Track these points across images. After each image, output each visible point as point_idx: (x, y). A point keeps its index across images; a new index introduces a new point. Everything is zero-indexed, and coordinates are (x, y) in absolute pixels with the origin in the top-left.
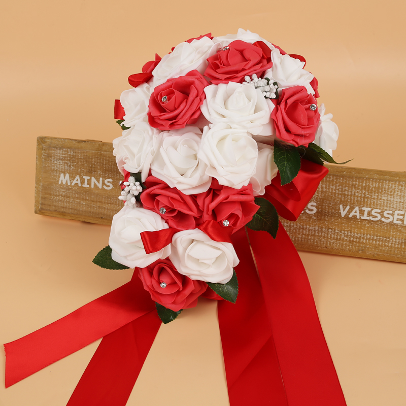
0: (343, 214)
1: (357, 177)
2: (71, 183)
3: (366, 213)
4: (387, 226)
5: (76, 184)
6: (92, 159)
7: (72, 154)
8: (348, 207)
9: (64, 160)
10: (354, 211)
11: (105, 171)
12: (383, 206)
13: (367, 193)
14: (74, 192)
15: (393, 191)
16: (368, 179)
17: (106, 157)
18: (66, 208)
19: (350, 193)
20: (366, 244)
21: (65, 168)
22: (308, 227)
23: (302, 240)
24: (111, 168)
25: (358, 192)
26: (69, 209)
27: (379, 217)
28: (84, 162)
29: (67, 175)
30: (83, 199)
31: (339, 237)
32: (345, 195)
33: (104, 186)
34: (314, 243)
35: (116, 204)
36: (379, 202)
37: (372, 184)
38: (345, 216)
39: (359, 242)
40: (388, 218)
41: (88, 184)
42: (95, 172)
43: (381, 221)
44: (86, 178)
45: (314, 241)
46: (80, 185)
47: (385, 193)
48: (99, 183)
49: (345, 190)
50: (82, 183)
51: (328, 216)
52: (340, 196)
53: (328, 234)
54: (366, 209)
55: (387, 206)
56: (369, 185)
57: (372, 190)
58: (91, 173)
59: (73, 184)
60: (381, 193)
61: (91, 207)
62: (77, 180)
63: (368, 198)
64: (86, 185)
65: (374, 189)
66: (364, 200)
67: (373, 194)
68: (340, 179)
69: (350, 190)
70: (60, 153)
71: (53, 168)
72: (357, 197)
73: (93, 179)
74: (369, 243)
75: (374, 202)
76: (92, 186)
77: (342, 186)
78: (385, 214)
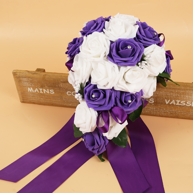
0: (167, 103)
1: (173, 89)
2: (34, 91)
3: (178, 103)
4: (188, 108)
5: (37, 92)
6: (41, 82)
7: (31, 80)
8: (169, 100)
9: (28, 82)
10: (172, 102)
11: (49, 87)
12: (187, 100)
13: (178, 95)
14: (36, 95)
15: (191, 94)
16: (179, 89)
17: (48, 81)
18: (34, 101)
19: (170, 95)
20: (179, 114)
21: (29, 85)
22: (150, 108)
23: (148, 113)
24: (52, 85)
25: (174, 94)
26: (36, 101)
27: (185, 104)
28: (38, 83)
29: (31, 88)
30: (42, 98)
31: (165, 112)
32: (167, 96)
33: (50, 93)
34: (154, 114)
35: (58, 100)
36: (184, 98)
37: (181, 91)
38: (168, 104)
39: (175, 114)
40: (189, 104)
41: (42, 92)
42: (44, 87)
43: (185, 105)
44: (41, 89)
45: (154, 113)
46: (38, 92)
47: (187, 95)
48: (47, 91)
49: (168, 94)
50: (39, 91)
51: (159, 104)
52: (165, 96)
53: (160, 111)
54: (178, 101)
55: (188, 100)
56: (179, 92)
57: (181, 94)
58: (43, 87)
59: (35, 92)
60: (185, 95)
61: (46, 100)
62: (37, 90)
63: (179, 97)
64: (41, 92)
65: (182, 93)
66: (177, 97)
67: (181, 95)
68: (165, 89)
69: (170, 94)
70: (25, 79)
71: (24, 85)
72: (174, 96)
73: (44, 90)
74: (180, 114)
75: (182, 99)
76: (45, 92)
77: (166, 92)
78: (187, 103)
